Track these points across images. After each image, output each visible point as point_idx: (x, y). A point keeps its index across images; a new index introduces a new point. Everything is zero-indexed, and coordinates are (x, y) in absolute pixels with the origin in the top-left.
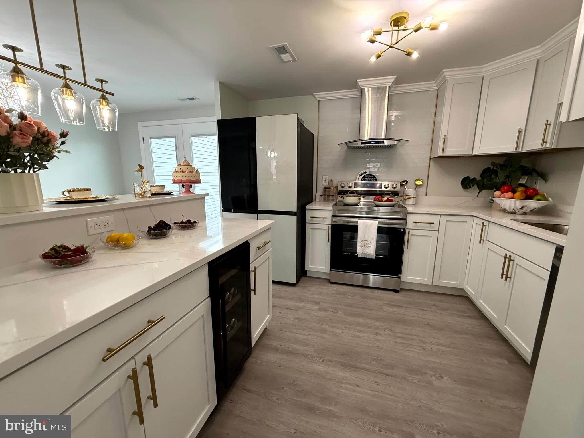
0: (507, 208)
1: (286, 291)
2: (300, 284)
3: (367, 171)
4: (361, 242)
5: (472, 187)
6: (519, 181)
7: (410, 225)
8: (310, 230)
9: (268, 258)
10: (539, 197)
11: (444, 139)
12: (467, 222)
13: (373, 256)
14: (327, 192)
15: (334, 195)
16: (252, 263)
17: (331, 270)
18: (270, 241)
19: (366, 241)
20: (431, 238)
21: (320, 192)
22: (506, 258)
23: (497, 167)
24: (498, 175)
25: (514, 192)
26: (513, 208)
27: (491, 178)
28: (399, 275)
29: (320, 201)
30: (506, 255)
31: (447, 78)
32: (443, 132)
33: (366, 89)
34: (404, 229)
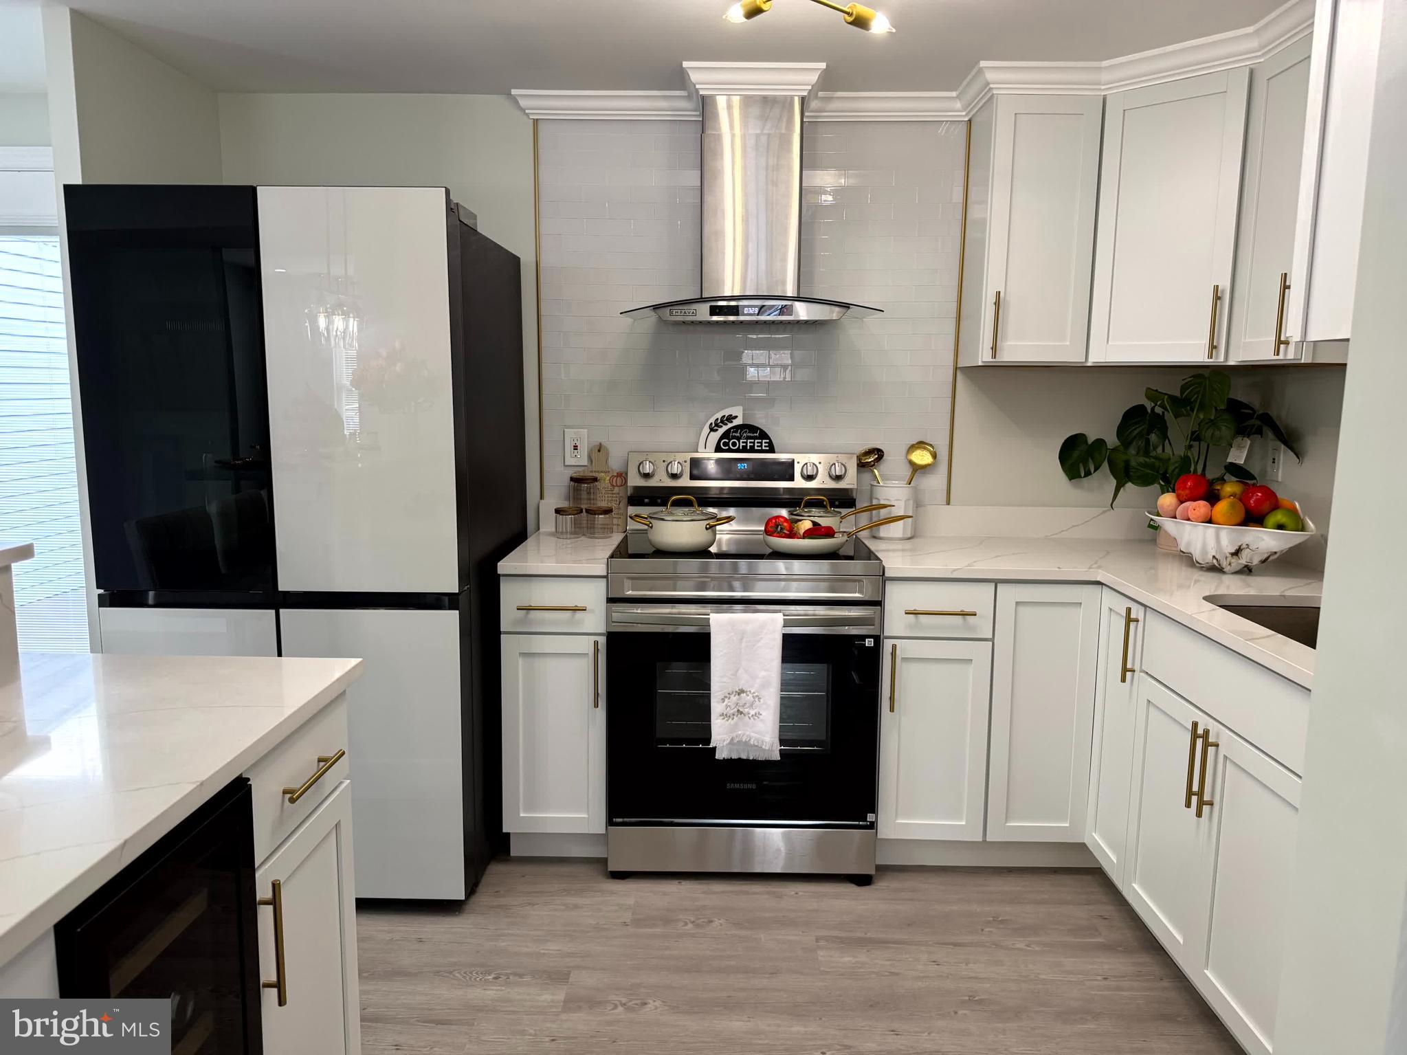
0: (1197, 556)
1: (420, 940)
2: (481, 898)
3: (737, 411)
4: (723, 700)
5: (1095, 471)
6: (1227, 459)
7: (895, 622)
8: (521, 661)
9: (337, 826)
10: (1279, 517)
11: (997, 304)
12: (1081, 603)
13: (771, 750)
14: (584, 495)
15: (614, 505)
16: (262, 864)
17: (610, 822)
18: (343, 753)
19: (743, 695)
20: (970, 669)
21: (555, 497)
22: (1195, 736)
23: (1162, 406)
24: (1169, 435)
25: (1213, 498)
26: (1214, 554)
27: (1148, 441)
28: (871, 817)
29: (557, 534)
30: (1195, 725)
31: (995, 92)
32: (992, 282)
33: (721, 101)
34: (877, 639)
